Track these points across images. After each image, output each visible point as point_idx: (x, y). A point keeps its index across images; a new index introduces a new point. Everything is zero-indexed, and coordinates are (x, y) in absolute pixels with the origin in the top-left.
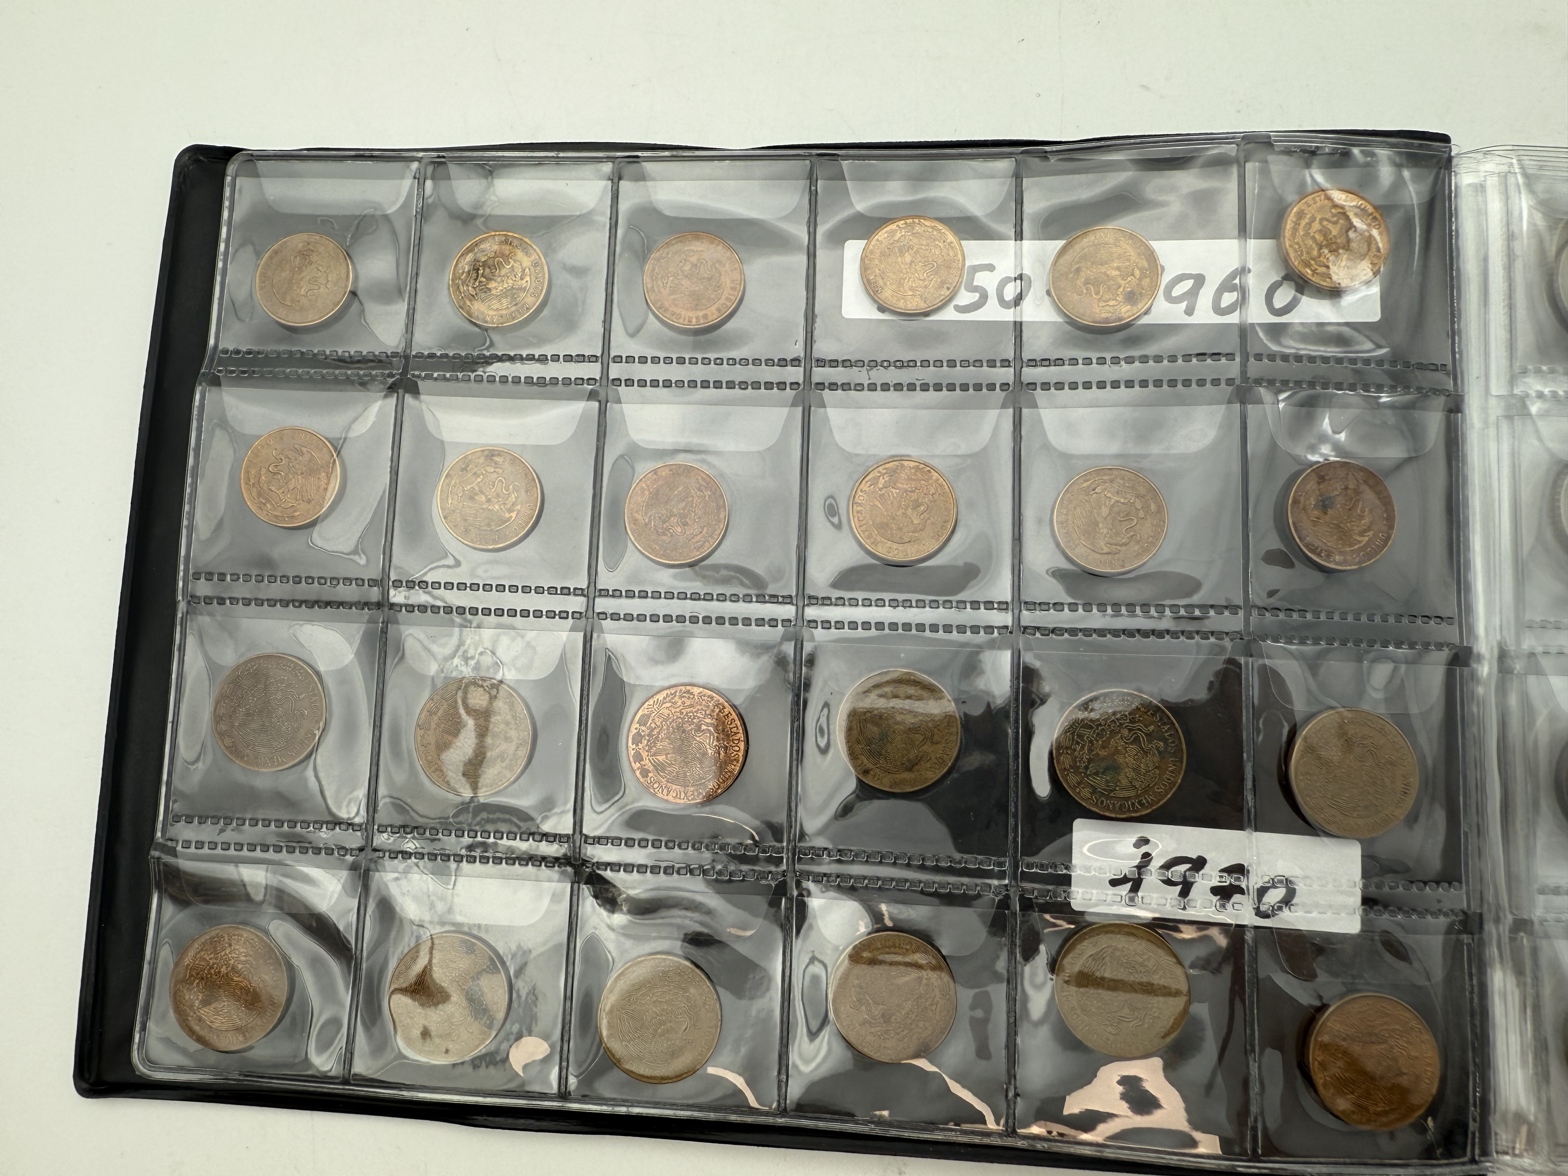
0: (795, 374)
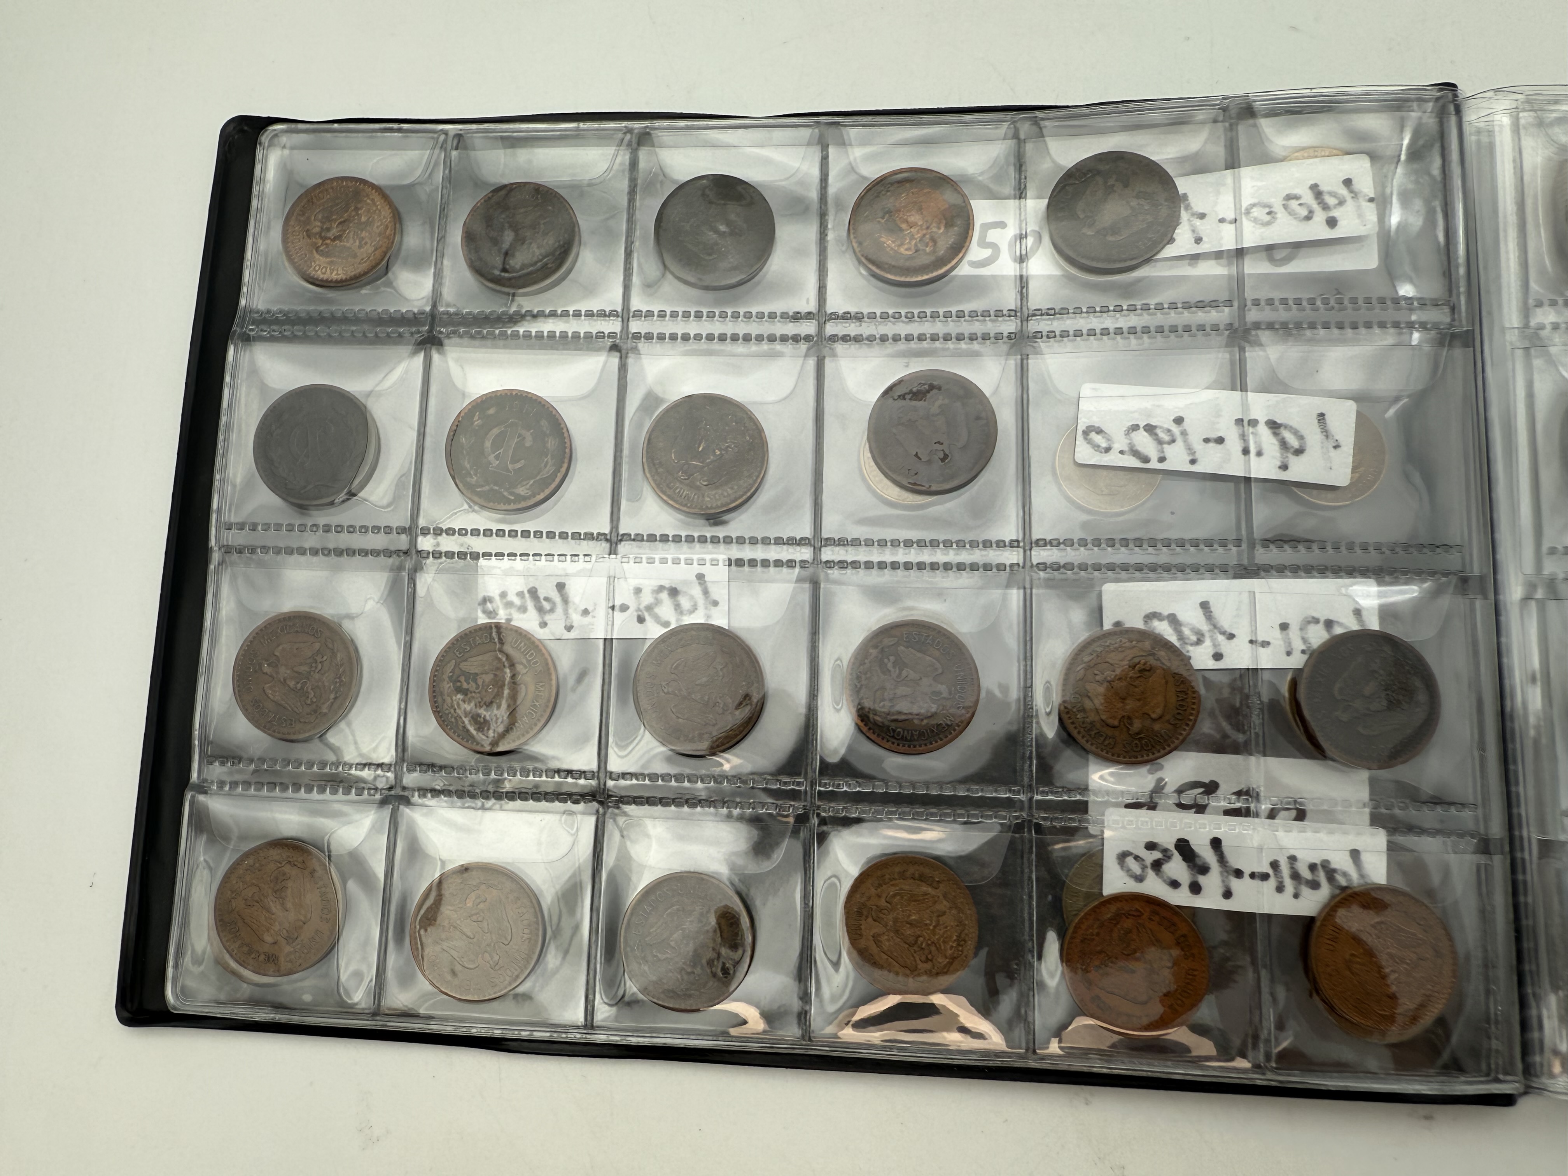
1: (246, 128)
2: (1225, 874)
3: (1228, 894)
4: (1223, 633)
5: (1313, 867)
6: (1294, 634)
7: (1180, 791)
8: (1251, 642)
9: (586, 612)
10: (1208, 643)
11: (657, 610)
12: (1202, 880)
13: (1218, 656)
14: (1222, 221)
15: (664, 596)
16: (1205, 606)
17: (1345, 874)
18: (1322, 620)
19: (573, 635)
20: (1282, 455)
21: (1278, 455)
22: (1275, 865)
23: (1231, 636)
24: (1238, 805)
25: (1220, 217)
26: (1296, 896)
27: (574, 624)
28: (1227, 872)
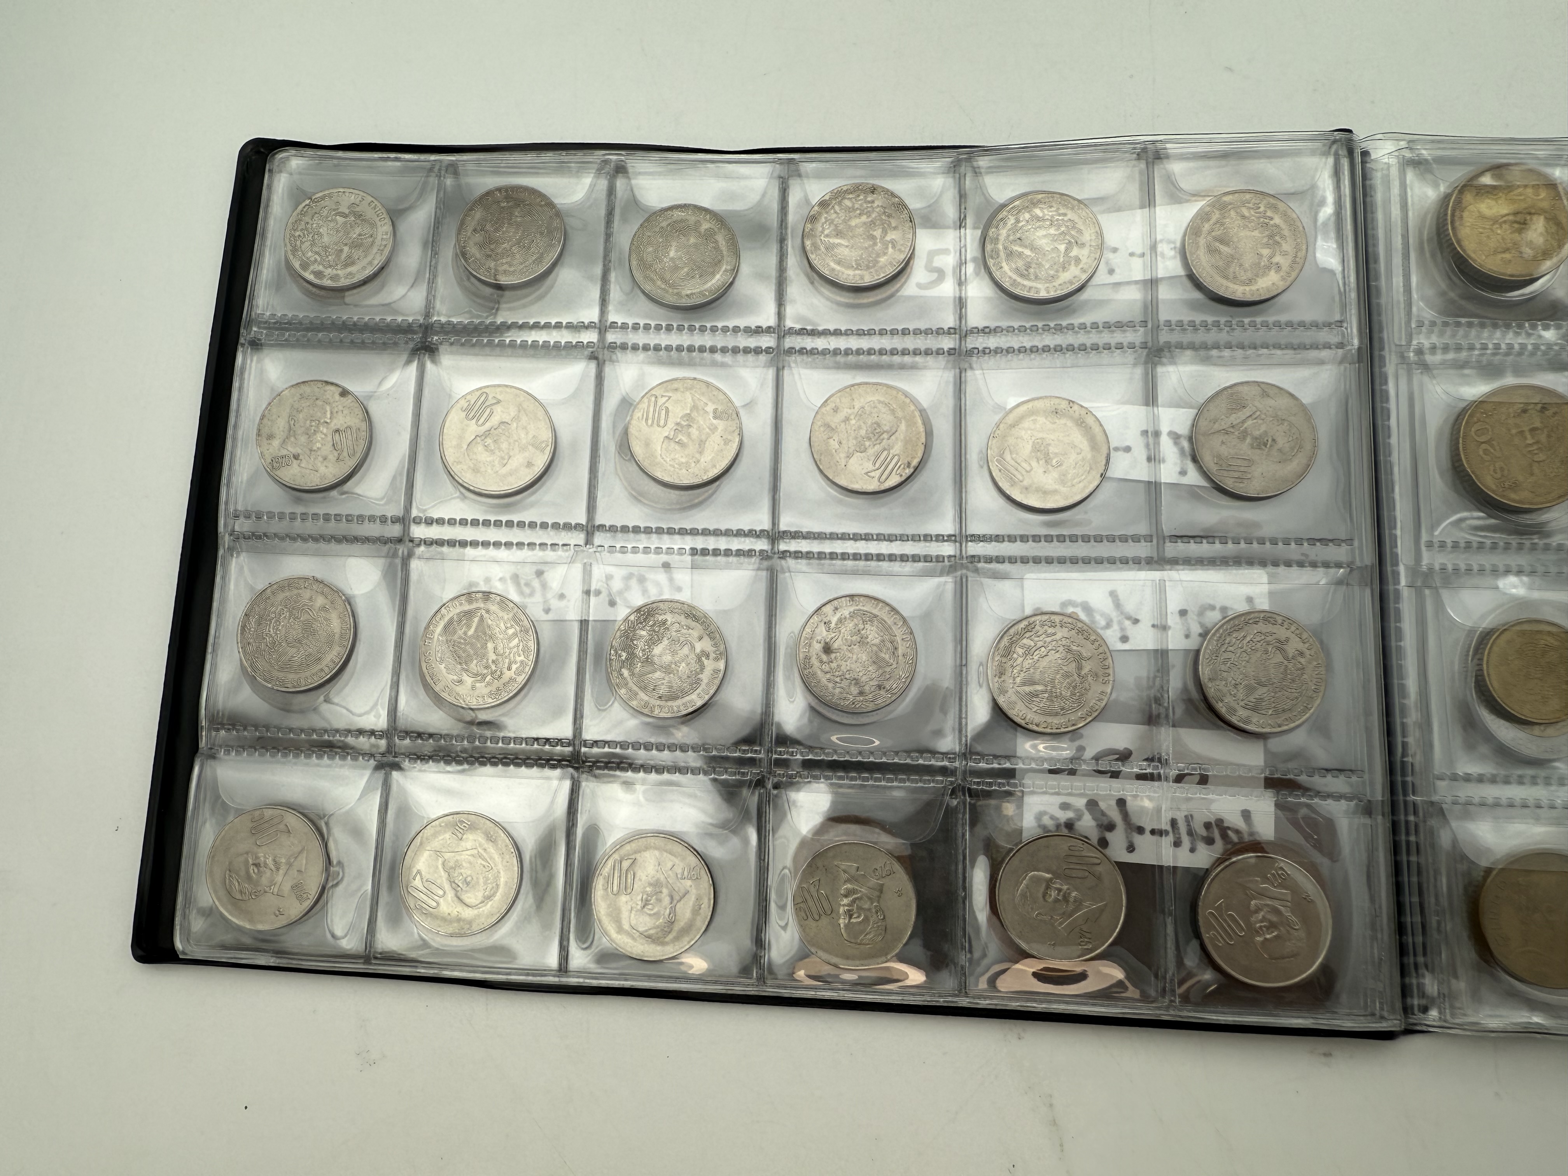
1: (262, 150)
2: (1129, 831)
3: (1131, 848)
4: (1129, 618)
5: (1208, 826)
6: (1192, 617)
7: (1097, 758)
8: (1153, 626)
9: (562, 596)
10: (1116, 627)
11: (626, 595)
12: (1109, 836)
13: (1124, 639)
14: (1132, 254)
15: (634, 583)
16: (1113, 594)
17: (1237, 832)
18: (1218, 607)
19: (550, 616)
20: (1182, 461)
21: (1179, 461)
22: (1174, 823)
23: (1136, 621)
24: (1149, 771)
25: (1130, 251)
26: (1192, 850)
27: (552, 607)
28: (1131, 829)
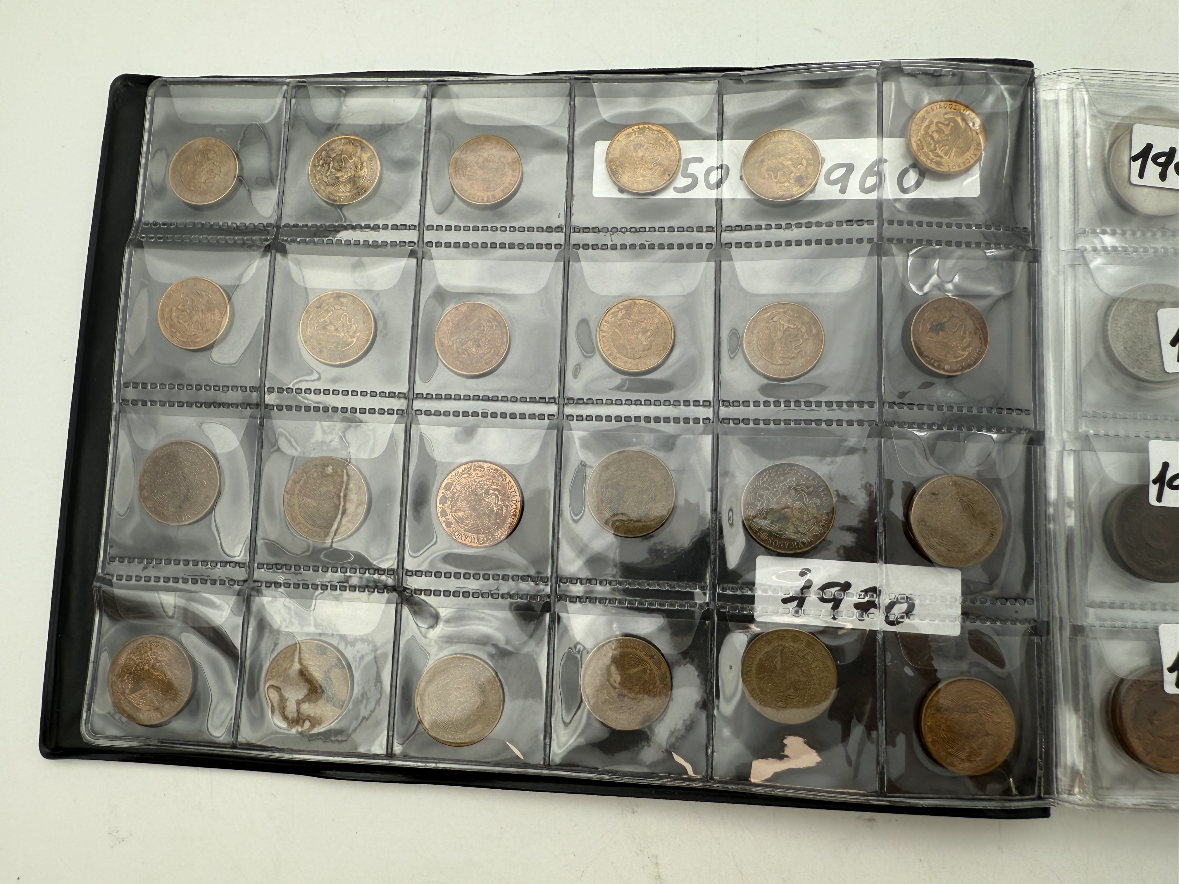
0: (558, 238)
